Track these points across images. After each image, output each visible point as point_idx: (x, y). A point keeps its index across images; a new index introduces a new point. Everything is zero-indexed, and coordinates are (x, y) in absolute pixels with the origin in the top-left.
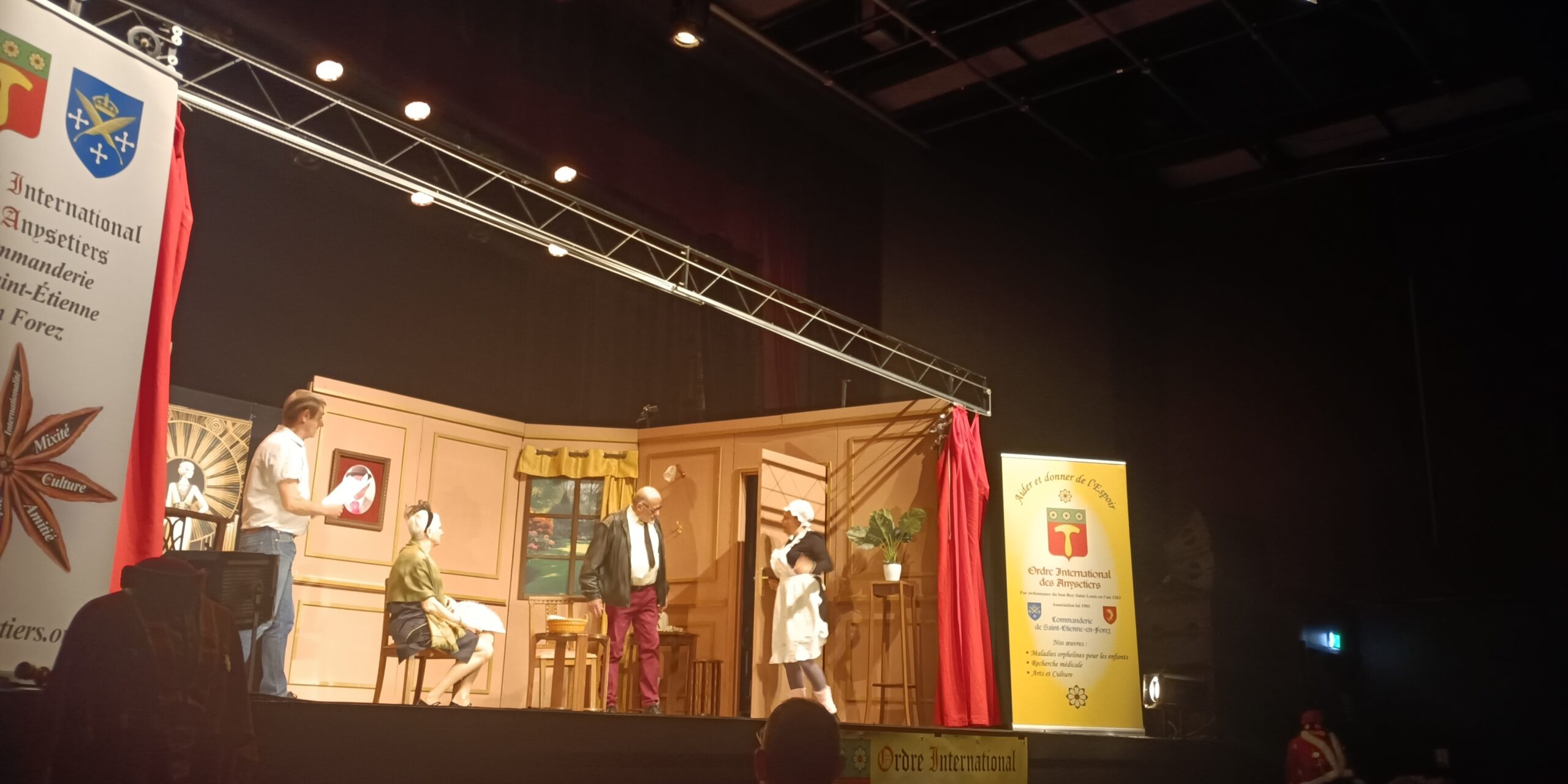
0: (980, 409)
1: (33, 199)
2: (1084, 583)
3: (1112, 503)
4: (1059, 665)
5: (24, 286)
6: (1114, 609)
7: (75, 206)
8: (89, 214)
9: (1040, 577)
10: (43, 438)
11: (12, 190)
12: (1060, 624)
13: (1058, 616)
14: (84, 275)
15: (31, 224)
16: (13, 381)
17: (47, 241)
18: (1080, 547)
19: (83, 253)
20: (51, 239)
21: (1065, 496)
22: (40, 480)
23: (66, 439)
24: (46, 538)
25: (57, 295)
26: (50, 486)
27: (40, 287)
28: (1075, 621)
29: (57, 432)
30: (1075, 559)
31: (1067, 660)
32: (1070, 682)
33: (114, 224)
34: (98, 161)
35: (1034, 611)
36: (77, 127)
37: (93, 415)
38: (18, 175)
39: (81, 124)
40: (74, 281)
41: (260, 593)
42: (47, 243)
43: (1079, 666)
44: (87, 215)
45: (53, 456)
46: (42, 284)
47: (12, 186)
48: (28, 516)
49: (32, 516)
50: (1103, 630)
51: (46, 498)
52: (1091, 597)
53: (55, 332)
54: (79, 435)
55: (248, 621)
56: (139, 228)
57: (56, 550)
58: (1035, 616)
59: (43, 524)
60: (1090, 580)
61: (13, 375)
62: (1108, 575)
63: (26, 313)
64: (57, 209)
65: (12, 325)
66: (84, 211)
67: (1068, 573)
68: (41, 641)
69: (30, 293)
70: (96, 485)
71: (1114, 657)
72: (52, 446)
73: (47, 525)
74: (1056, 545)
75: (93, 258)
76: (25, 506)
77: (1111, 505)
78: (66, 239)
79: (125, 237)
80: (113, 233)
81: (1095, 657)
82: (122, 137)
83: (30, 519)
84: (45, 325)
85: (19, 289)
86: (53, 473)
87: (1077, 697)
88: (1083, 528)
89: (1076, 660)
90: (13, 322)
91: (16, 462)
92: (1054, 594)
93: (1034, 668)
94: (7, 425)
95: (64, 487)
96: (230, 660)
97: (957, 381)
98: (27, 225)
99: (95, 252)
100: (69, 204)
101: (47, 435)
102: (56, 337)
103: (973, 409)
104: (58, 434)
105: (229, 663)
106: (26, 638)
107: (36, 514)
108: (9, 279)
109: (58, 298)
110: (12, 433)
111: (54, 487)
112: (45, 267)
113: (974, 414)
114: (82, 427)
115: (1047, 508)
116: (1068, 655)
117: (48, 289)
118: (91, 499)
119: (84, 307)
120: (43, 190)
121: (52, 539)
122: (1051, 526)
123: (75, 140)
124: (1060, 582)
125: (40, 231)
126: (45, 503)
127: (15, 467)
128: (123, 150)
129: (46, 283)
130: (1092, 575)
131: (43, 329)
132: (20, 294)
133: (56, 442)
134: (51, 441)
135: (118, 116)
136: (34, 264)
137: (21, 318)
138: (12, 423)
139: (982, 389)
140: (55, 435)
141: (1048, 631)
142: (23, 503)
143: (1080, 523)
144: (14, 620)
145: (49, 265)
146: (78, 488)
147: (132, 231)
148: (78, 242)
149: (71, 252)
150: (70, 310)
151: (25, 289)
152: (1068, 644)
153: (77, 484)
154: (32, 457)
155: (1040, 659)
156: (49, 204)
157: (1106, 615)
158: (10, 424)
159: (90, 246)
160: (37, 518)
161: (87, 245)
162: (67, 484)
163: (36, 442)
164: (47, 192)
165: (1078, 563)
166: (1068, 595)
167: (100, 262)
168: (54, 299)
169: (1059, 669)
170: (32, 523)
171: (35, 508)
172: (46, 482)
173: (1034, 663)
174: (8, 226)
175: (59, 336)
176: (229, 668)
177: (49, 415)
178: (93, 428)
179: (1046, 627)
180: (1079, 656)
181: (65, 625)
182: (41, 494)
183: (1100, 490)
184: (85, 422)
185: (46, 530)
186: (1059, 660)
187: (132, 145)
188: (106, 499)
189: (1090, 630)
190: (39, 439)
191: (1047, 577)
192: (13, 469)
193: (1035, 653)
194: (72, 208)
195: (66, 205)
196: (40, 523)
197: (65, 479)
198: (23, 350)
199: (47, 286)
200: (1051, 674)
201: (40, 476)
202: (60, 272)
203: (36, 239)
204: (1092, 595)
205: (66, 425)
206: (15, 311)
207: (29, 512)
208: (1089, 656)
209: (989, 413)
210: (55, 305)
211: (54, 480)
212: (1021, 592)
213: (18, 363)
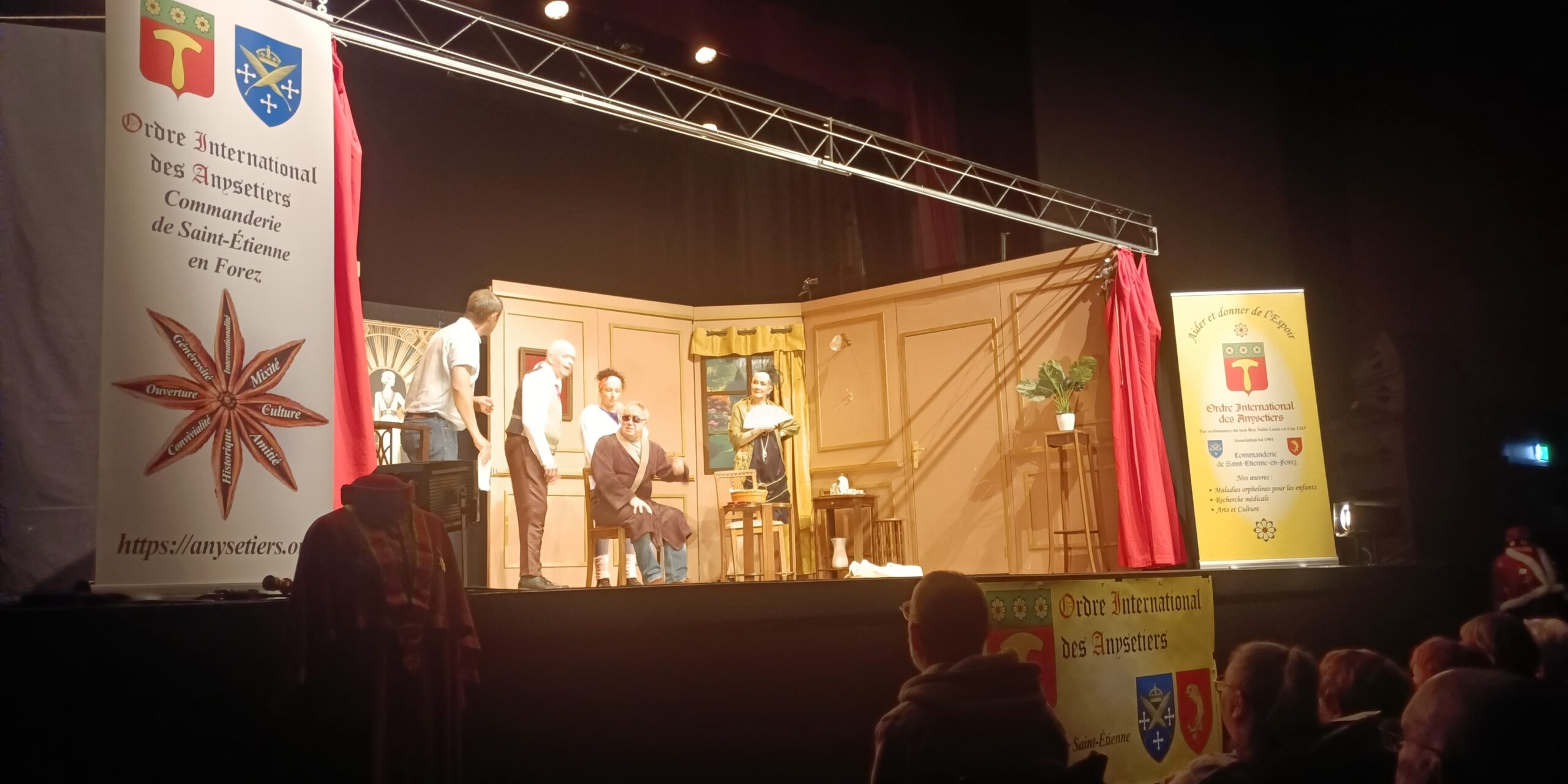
0: (1146, 249)
1: (217, 154)
2: (1266, 416)
3: (1291, 333)
4: (1244, 500)
5: (221, 236)
6: (1299, 440)
7: (255, 157)
8: (268, 162)
9: (1219, 414)
10: (258, 373)
11: (198, 149)
12: (1243, 460)
13: (1240, 452)
14: (272, 219)
15: (219, 178)
16: (225, 324)
17: (235, 192)
18: (1260, 380)
19: (268, 199)
20: (238, 190)
21: (1241, 330)
22: (260, 411)
23: (278, 372)
24: (273, 462)
25: (250, 241)
26: (269, 415)
27: (235, 236)
28: (1258, 455)
29: (268, 367)
30: (1256, 394)
31: (1253, 494)
32: (1257, 516)
33: (291, 168)
34: (269, 111)
35: (1215, 449)
36: (246, 81)
37: (298, 347)
38: (202, 134)
39: (250, 78)
40: (264, 226)
41: (464, 497)
42: (236, 194)
43: (1266, 499)
44: (267, 163)
45: (269, 388)
46: (236, 233)
47: (198, 145)
48: (255, 444)
49: (258, 444)
50: (1289, 462)
51: (267, 426)
52: (1273, 430)
53: (254, 275)
54: (288, 367)
55: (457, 523)
56: (314, 169)
57: (282, 472)
58: (1217, 454)
59: (269, 451)
60: (1271, 413)
61: (224, 319)
62: (1291, 406)
63: (227, 261)
64: (240, 160)
65: (216, 273)
66: (263, 160)
67: (1249, 408)
68: (282, 553)
69: (228, 242)
70: (310, 411)
71: (1302, 488)
72: (266, 379)
73: (272, 451)
74: (1234, 381)
75: (277, 202)
76: (251, 436)
77: (1290, 335)
78: (251, 188)
79: (303, 180)
80: (292, 177)
81: (1281, 489)
82: (287, 85)
83: (257, 447)
84: (244, 269)
85: (218, 238)
86: (270, 404)
87: (1265, 530)
88: (1262, 361)
89: (1261, 494)
90: (217, 271)
91: (237, 397)
92: (1235, 431)
93: (1219, 505)
94: (225, 365)
95: (282, 416)
96: (444, 562)
97: (1120, 223)
98: (216, 180)
99: (279, 196)
100: (249, 154)
101: (261, 370)
102: (256, 279)
103: (1138, 250)
104: (270, 368)
105: (444, 565)
106: (268, 553)
107: (261, 442)
108: (208, 231)
109: (252, 244)
110: (231, 371)
111: (273, 417)
112: (237, 216)
113: (1141, 254)
114: (289, 359)
115: (1223, 344)
116: (1253, 489)
117: (242, 236)
118: (306, 423)
119: (276, 249)
120: (225, 145)
121: (278, 462)
122: (1228, 362)
123: (246, 94)
124: (1241, 418)
125: (228, 183)
126: (268, 431)
127: (237, 401)
128: (290, 97)
129: (240, 231)
130: (1274, 408)
131: (243, 273)
132: (219, 244)
133: (269, 375)
134: (265, 375)
135: (281, 65)
136: (227, 215)
137: (223, 266)
138: (229, 362)
139: (1148, 228)
140: (268, 370)
141: (1230, 467)
142: (249, 433)
143: (1258, 356)
144: (256, 537)
145: (240, 214)
146: (294, 415)
147: (308, 172)
148: (262, 189)
149: (257, 199)
150: (264, 253)
151: (223, 239)
152: (1252, 478)
153: (292, 412)
154: (251, 391)
155: (1223, 496)
156: (232, 157)
157: (1291, 447)
158: (228, 363)
159: (274, 192)
160: (262, 445)
161: (271, 191)
162: (284, 412)
163: (252, 377)
164: (228, 146)
165: (1258, 397)
166: (1250, 430)
167: (284, 205)
168: (249, 245)
169: (1244, 504)
170: (259, 450)
171: (260, 436)
172: (266, 412)
173: (1218, 500)
174: (200, 182)
175: (258, 278)
176: (444, 569)
177: (260, 351)
178: (299, 360)
179: (1228, 464)
180: (1265, 489)
181: (300, 539)
182: (263, 423)
183: (1278, 320)
184: (292, 354)
185: (272, 456)
186: (1244, 495)
187: (297, 91)
188: (319, 423)
189: (1275, 463)
190: (254, 374)
191: (1227, 414)
192: (235, 404)
193: (1218, 490)
194: (252, 158)
195: (247, 155)
196: (266, 450)
197: (282, 409)
198: (228, 294)
199: (240, 234)
200: (1237, 510)
201: (260, 407)
202: (250, 219)
203: (226, 191)
204: (1275, 427)
205: (276, 359)
206: (217, 260)
207: (255, 441)
208: (1274, 489)
209: (1156, 253)
210: (250, 250)
211: (272, 410)
212: (1200, 431)
213: (227, 308)
